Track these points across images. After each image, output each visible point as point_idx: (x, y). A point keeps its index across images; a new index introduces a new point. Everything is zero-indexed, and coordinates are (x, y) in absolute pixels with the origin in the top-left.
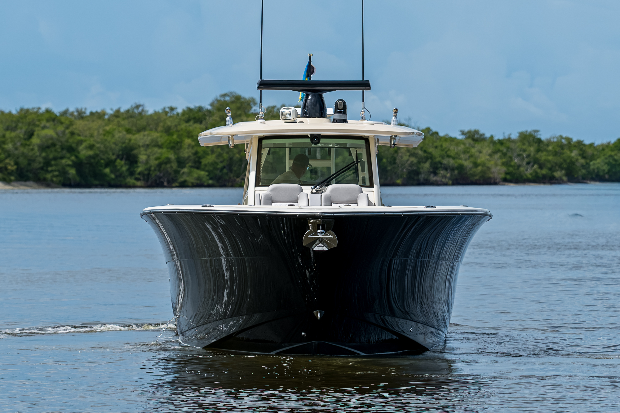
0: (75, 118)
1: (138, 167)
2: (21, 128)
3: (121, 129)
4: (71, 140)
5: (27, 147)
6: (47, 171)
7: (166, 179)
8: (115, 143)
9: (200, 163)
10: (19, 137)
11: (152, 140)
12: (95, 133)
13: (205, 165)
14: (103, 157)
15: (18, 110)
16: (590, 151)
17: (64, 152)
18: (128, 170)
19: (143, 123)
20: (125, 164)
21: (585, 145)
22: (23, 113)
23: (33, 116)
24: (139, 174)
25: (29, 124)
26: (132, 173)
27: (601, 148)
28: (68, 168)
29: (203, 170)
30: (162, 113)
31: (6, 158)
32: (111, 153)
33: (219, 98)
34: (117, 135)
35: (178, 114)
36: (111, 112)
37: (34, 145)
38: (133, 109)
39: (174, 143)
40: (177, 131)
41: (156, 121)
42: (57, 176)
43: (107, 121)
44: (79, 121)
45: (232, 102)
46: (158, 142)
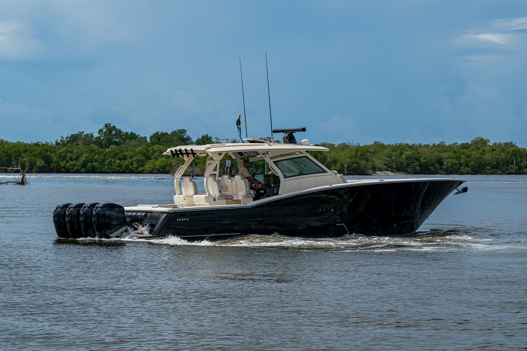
1: (444, 166)
2: (398, 151)
3: (436, 151)
4: (417, 156)
5: (400, 158)
6: (408, 168)
8: (434, 157)
9: (468, 165)
10: (397, 154)
11: (449, 156)
12: (427, 153)
13: (470, 166)
14: (430, 162)
17: (415, 160)
18: (439, 167)
19: (445, 149)
20: (438, 165)
23: (403, 146)
24: (444, 169)
25: (401, 149)
26: (441, 169)
28: (416, 167)
29: (469, 168)
30: (452, 145)
31: (392, 163)
32: (433, 161)
33: (475, 139)
34: (435, 154)
35: (458, 145)
36: (432, 145)
37: (403, 158)
38: (441, 144)
39: (457, 157)
40: (458, 152)
41: (450, 148)
42: (412, 170)
43: (431, 148)
44: (420, 148)
45: (480, 141)
46: (451, 157)
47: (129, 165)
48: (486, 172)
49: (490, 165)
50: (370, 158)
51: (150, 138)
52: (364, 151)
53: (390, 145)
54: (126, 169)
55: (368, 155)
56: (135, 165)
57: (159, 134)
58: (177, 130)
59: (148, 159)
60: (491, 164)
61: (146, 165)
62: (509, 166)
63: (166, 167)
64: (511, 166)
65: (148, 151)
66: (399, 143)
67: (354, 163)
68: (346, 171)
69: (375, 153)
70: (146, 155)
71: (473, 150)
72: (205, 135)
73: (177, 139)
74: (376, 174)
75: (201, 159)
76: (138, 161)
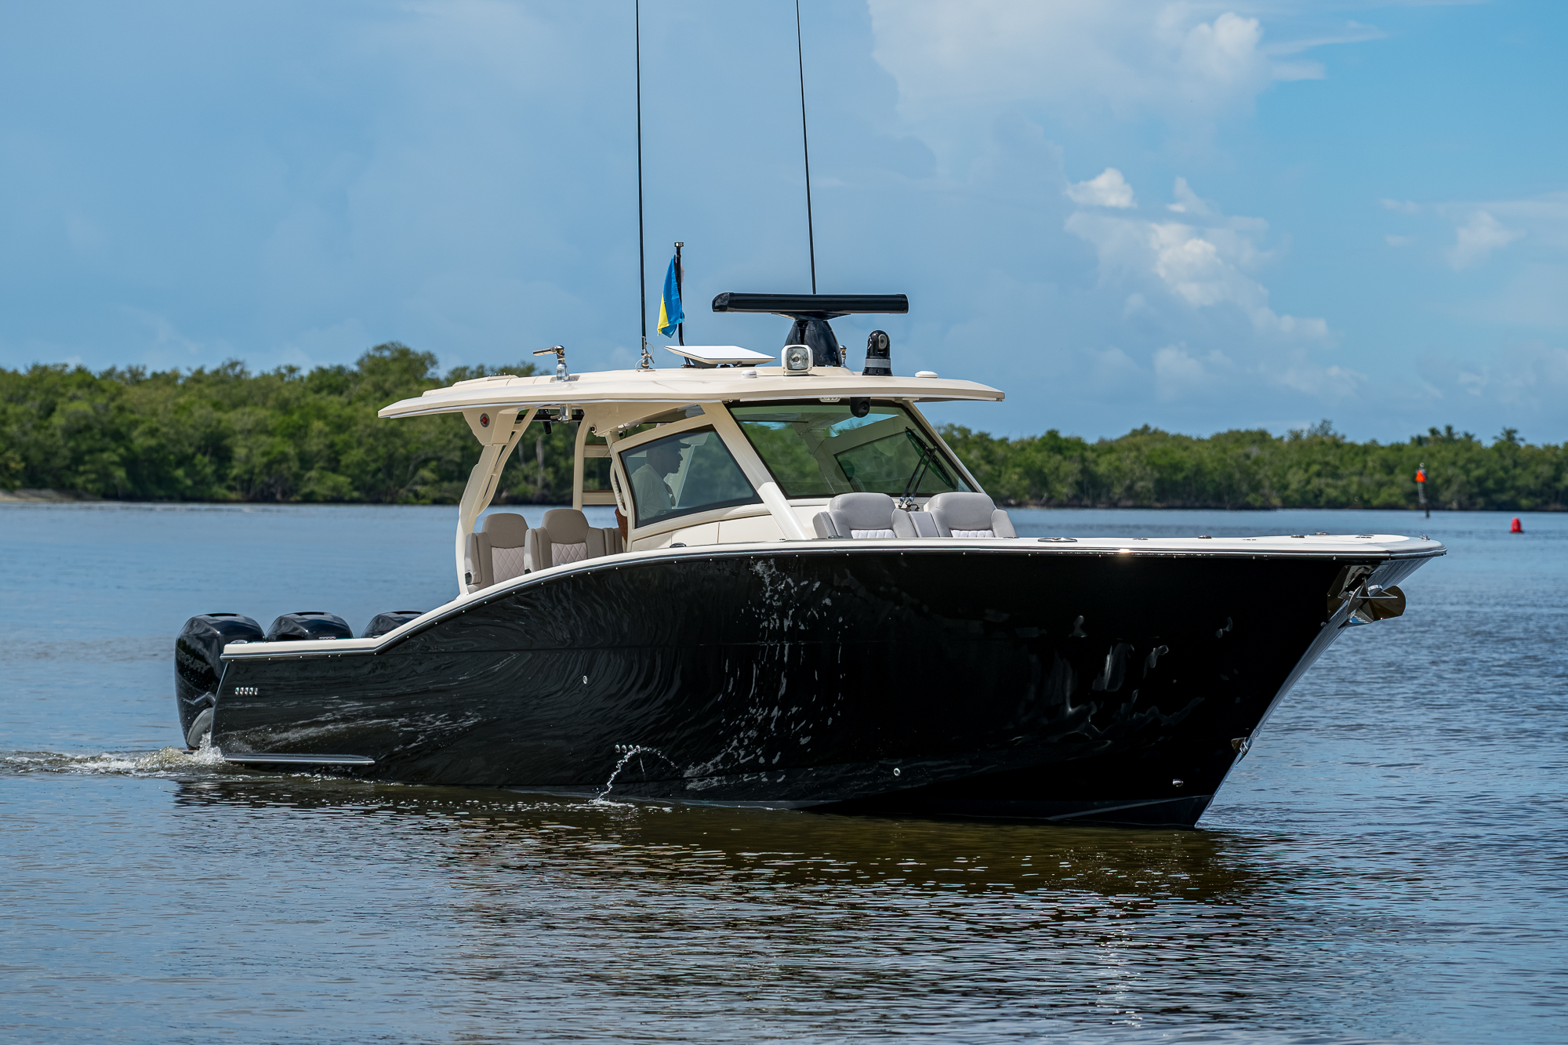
0: (127, 384)
1: (233, 467)
2: (34, 399)
3: (204, 402)
4: (118, 421)
5: (43, 431)
6: (77, 473)
7: (280, 489)
8: (193, 427)
9: (338, 461)
10: (30, 413)
11: (257, 423)
12: (161, 408)
13: (347, 466)
14: (173, 449)
15: (30, 368)
16: (1000, 452)
17: (107, 440)
18: (215, 472)
19: (242, 392)
20: (210, 462)
21: (992, 441)
22: (38, 372)
24: (235, 479)
25: (48, 391)
26: (221, 478)
27: (1018, 447)
28: (112, 468)
29: (343, 474)
30: (275, 376)
31: (7, 449)
32: (186, 443)
33: (371, 353)
35: (302, 378)
36: (189, 374)
37: (55, 428)
38: (225, 369)
39: (293, 427)
40: (299, 407)
41: (265, 389)
42: (93, 481)
43: (180, 388)
44: (133, 389)
45: (395, 360)
46: (266, 426)
48: (416, 495)
49: (433, 464)
60: (439, 459)
62: (514, 468)
64: (522, 471)
71: (362, 398)
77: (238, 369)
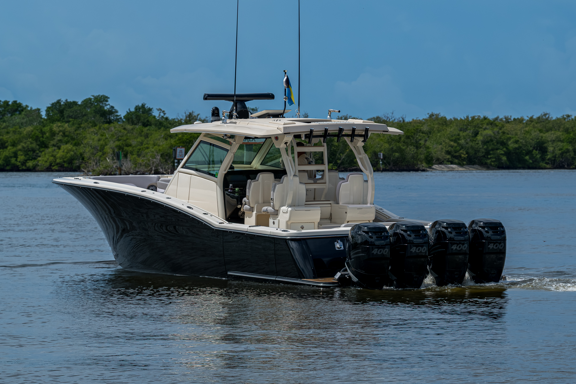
0: (504, 123)
1: (548, 155)
2: (470, 130)
3: (536, 130)
4: (503, 138)
5: (474, 142)
6: (488, 158)
7: (566, 163)
8: (532, 139)
10: (469, 135)
11: (557, 137)
12: (519, 133)
14: (524, 148)
17: (499, 145)
18: (540, 157)
19: (550, 125)
20: (539, 153)
23: (478, 121)
24: (549, 160)
25: (475, 127)
26: (543, 159)
28: (501, 156)
30: (562, 118)
31: (460, 150)
32: (529, 146)
34: (533, 134)
35: (572, 119)
36: (528, 119)
37: (479, 141)
38: (542, 116)
39: (571, 139)
40: (573, 131)
41: (558, 124)
42: (494, 162)
43: (525, 124)
44: (507, 125)
46: (560, 139)
47: (11, 157)
50: (422, 142)
51: (47, 111)
52: (413, 131)
53: (456, 119)
54: (5, 165)
55: (418, 136)
56: (21, 158)
57: (62, 103)
58: (93, 96)
59: (42, 147)
61: (40, 157)
63: (73, 160)
65: (43, 133)
66: (472, 115)
67: (396, 151)
68: (382, 164)
69: (430, 134)
70: (40, 140)
72: (140, 105)
73: (93, 112)
74: (433, 169)
75: (134, 147)
76: (26, 151)
77: (547, 116)
